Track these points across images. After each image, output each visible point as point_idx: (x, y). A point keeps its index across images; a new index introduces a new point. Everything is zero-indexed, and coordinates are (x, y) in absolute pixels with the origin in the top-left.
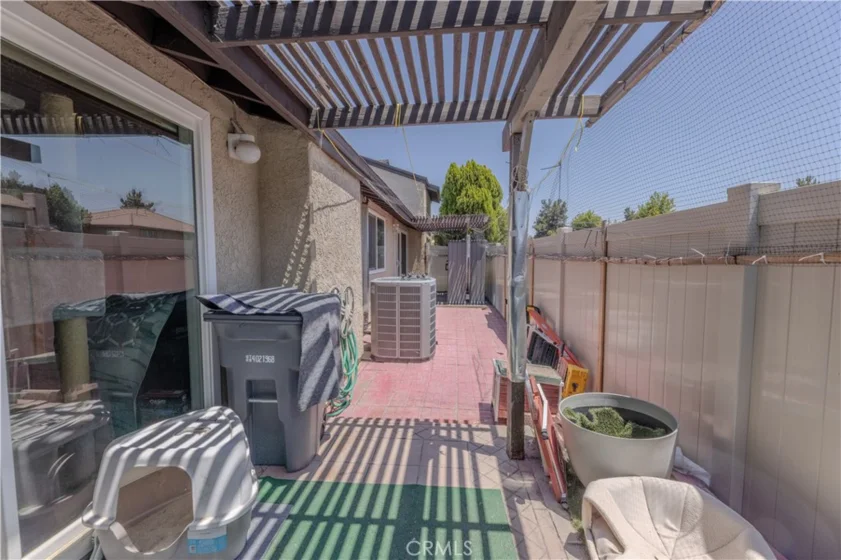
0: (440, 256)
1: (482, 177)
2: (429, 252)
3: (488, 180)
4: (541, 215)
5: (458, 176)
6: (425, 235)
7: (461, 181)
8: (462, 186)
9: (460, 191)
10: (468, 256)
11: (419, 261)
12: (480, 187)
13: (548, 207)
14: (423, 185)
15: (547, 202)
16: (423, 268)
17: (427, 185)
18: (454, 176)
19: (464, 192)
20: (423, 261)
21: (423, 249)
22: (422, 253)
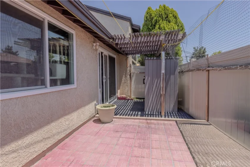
0: (140, 73)
1: (171, 15)
2: (133, 70)
3: (175, 17)
4: (194, 54)
5: (153, 15)
6: (130, 59)
7: (155, 18)
8: (156, 22)
9: (155, 26)
10: (163, 71)
11: (126, 77)
12: (169, 22)
13: (196, 50)
14: (128, 23)
15: (196, 48)
16: (129, 81)
17: (132, 25)
18: (151, 15)
19: (157, 26)
20: (128, 76)
21: (129, 68)
22: (128, 71)
